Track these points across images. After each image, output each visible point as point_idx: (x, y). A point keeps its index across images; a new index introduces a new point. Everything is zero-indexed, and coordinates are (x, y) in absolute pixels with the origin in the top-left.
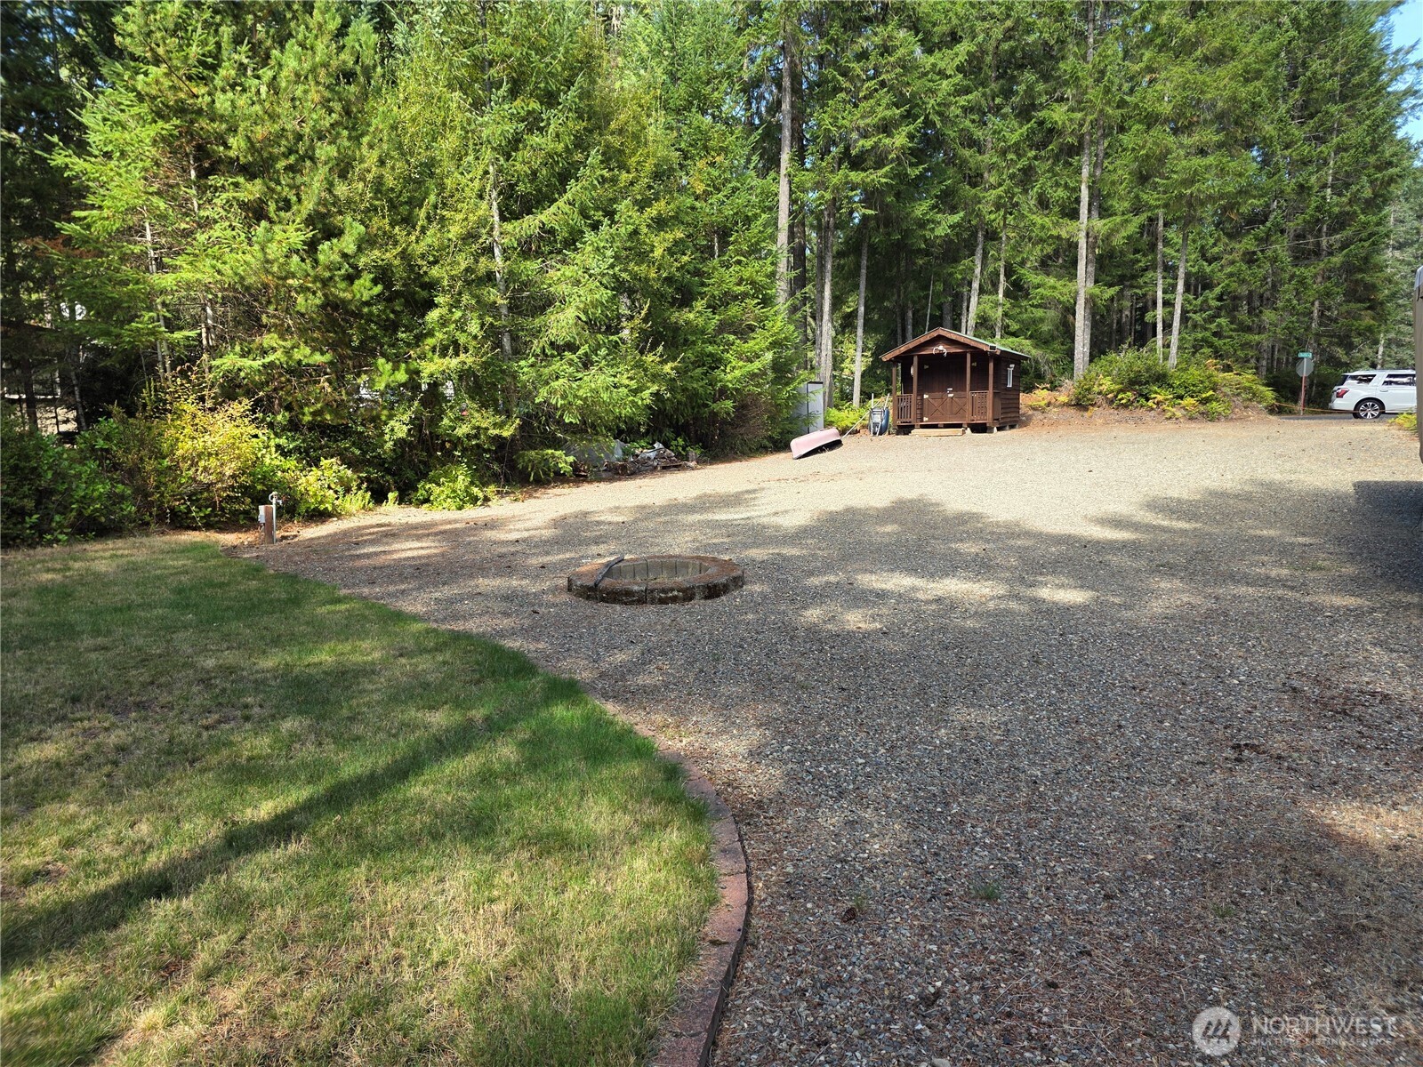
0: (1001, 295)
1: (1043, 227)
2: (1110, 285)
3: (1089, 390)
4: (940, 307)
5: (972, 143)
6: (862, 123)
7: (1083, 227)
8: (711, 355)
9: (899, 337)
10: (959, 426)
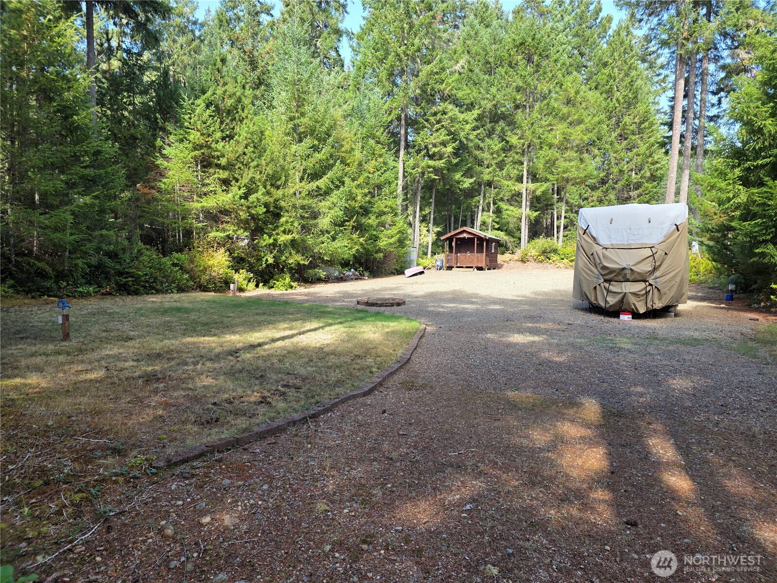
0: (491, 213)
1: (508, 186)
2: (536, 211)
3: (526, 255)
4: (465, 216)
5: (479, 148)
6: (434, 141)
7: (525, 186)
8: (375, 235)
10: (472, 267)
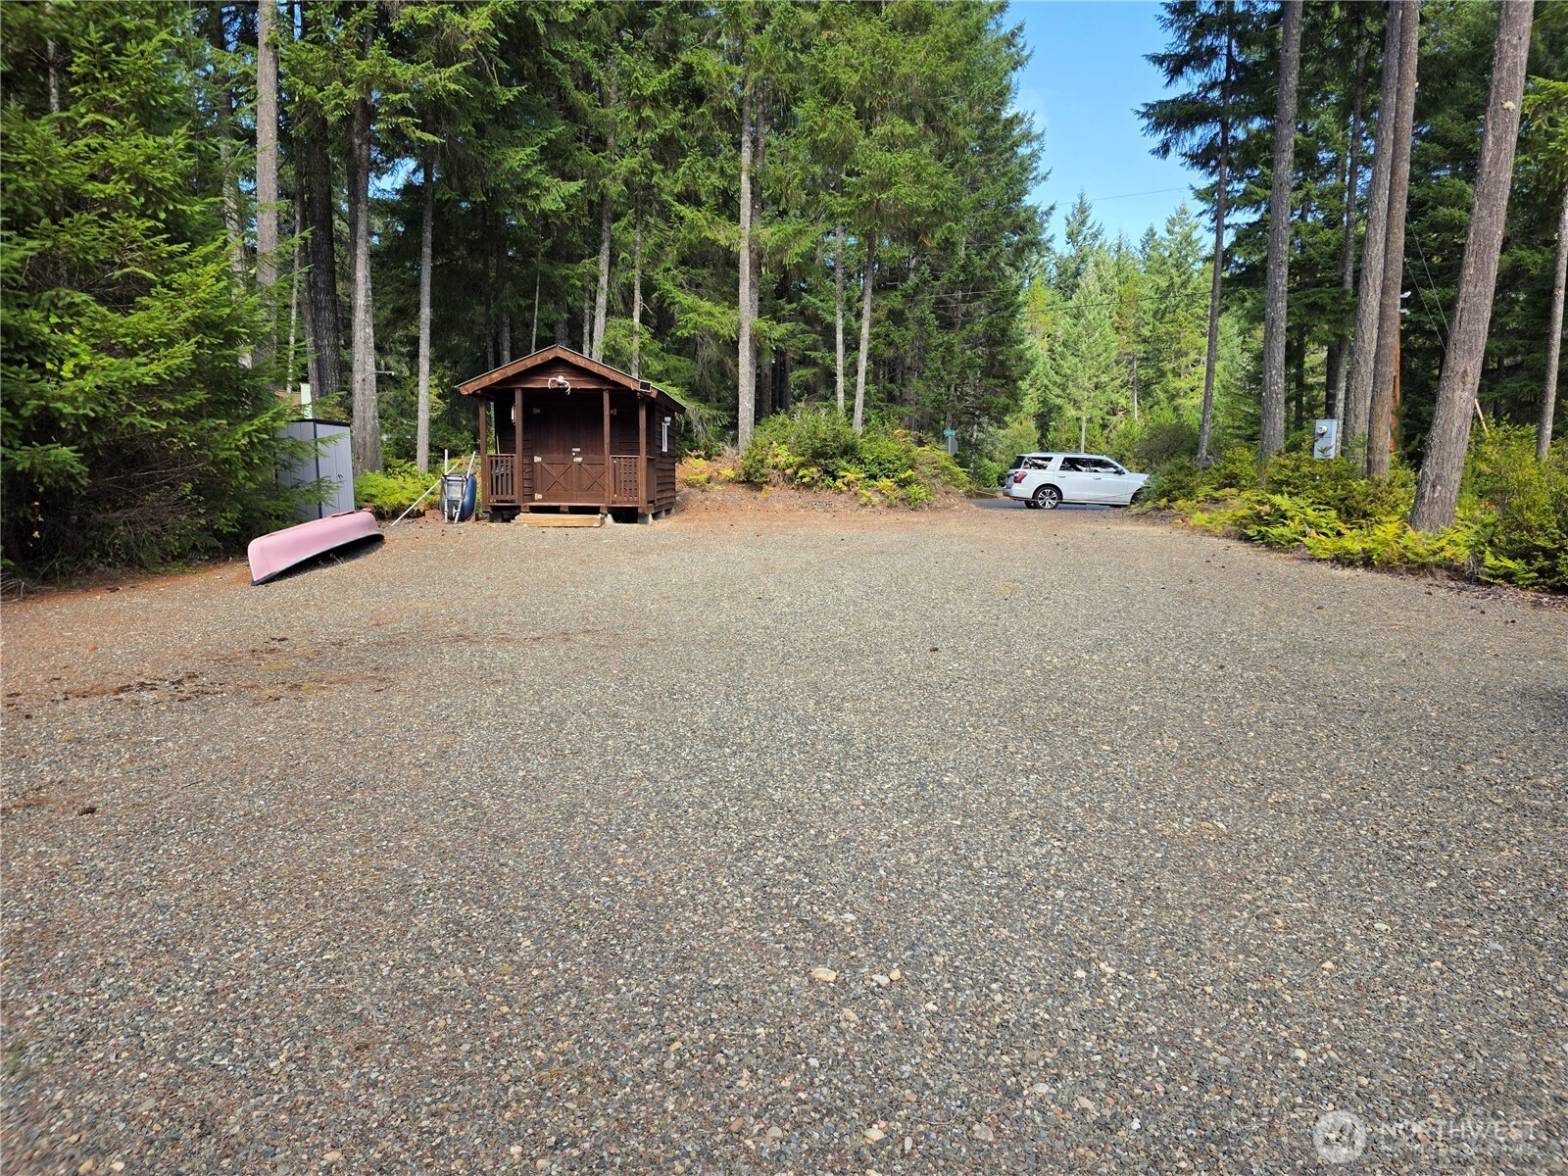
0: (636, 320)
1: (694, 225)
2: (778, 321)
3: (761, 461)
7: (746, 233)
9: (491, 358)
10: (594, 511)
